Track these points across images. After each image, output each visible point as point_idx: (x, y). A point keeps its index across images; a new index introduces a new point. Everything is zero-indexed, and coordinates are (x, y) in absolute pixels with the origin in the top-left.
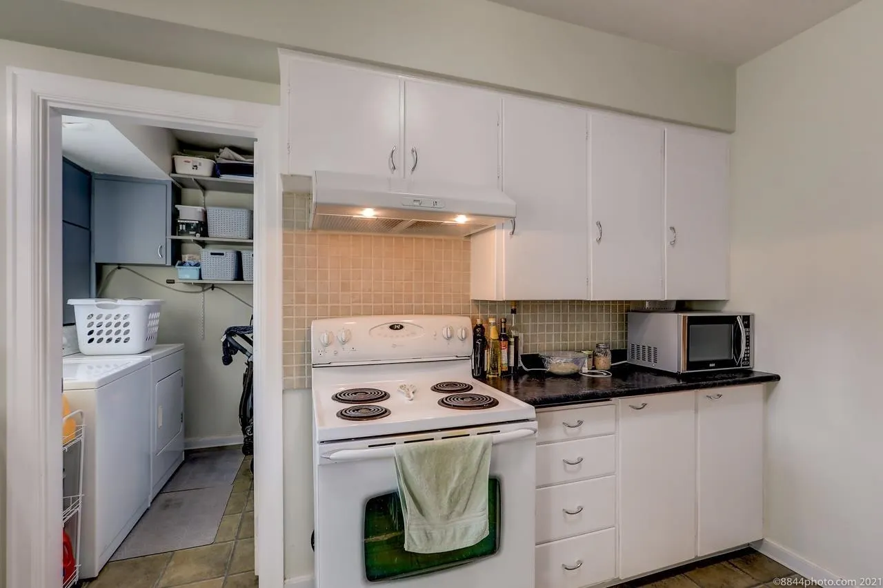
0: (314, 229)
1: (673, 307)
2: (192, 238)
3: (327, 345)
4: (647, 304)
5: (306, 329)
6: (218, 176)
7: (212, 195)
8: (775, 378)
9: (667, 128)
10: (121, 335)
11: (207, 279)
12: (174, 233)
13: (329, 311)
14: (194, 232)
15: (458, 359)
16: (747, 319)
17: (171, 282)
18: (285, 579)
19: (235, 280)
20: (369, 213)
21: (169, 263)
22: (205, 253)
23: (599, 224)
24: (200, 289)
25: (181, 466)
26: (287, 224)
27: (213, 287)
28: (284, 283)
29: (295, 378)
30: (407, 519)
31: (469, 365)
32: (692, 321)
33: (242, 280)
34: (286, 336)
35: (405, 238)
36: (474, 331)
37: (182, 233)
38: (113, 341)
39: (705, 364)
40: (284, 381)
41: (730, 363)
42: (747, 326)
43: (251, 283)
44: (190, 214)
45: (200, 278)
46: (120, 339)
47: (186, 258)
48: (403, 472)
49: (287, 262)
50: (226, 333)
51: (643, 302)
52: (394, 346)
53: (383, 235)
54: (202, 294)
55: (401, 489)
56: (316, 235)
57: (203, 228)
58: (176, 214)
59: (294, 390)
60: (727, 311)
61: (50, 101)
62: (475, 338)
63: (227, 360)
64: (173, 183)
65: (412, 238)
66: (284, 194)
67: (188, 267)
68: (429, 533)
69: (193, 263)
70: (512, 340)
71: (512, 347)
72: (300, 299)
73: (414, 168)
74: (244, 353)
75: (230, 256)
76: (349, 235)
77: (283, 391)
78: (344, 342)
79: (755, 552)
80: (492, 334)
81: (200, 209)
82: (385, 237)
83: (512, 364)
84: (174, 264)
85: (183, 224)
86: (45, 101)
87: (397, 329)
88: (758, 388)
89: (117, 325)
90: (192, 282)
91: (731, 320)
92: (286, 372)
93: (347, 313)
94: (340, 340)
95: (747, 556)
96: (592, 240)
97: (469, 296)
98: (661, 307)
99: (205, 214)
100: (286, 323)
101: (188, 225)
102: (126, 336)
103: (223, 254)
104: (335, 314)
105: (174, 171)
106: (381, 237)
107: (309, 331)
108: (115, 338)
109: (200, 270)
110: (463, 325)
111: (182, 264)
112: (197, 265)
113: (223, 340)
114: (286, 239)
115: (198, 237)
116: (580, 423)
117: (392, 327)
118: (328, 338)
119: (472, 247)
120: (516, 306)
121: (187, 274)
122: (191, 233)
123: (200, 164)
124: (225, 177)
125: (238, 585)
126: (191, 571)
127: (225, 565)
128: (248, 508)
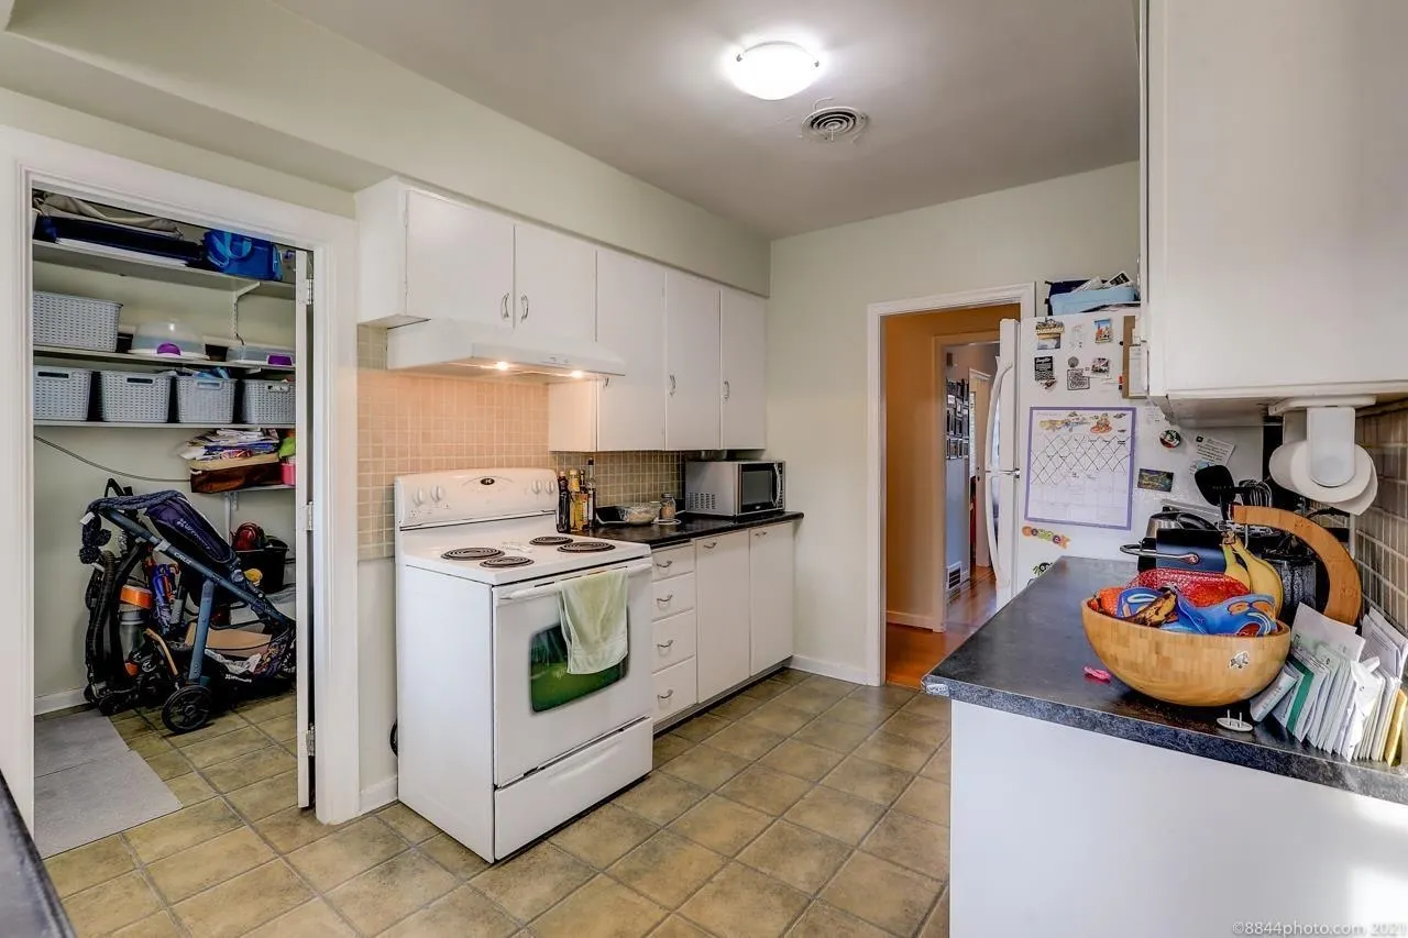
1: (725, 456)
3: (421, 503)
4: (703, 454)
5: (384, 487)
8: (799, 516)
9: (722, 289)
15: (546, 514)
16: (780, 465)
20: (503, 366)
23: (672, 378)
26: (362, 362)
29: (373, 545)
30: (572, 645)
31: (554, 520)
32: (745, 468)
34: (361, 496)
36: (559, 481)
39: (752, 507)
40: (360, 550)
41: (769, 505)
42: (781, 472)
48: (568, 604)
51: (700, 452)
52: (489, 501)
55: (565, 621)
59: (372, 560)
60: (764, 459)
61: (34, 173)
62: (561, 491)
70: (591, 492)
71: (591, 499)
77: (358, 562)
78: (438, 499)
79: (787, 668)
80: (574, 486)
83: (591, 518)
86: (27, 172)
87: (488, 483)
88: (788, 526)
91: (769, 467)
92: (362, 540)
94: (434, 497)
95: (782, 672)
96: (667, 392)
97: (547, 447)
98: (714, 456)
100: (361, 481)
110: (548, 478)
116: (670, 563)
117: (483, 482)
119: (550, 393)
120: (590, 458)
124: (65, 243)
125: (279, 825)
126: (184, 837)
127: (233, 817)
128: (200, 765)
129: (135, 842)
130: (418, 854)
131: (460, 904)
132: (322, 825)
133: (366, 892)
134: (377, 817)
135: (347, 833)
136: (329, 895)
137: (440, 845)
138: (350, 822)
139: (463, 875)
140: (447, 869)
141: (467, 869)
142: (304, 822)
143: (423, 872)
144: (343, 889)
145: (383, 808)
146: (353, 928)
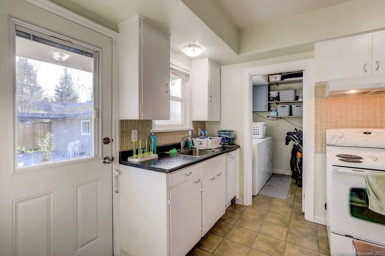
0: (327, 98)
2: (275, 102)
3: (333, 138)
5: (324, 132)
6: (283, 80)
7: (280, 86)
10: (257, 133)
11: (279, 116)
12: (269, 101)
13: (334, 126)
14: (275, 100)
17: (268, 117)
18: (314, 215)
19: (289, 115)
20: (353, 91)
21: (267, 111)
22: (279, 106)
24: (276, 119)
25: (271, 177)
26: (316, 97)
27: (280, 118)
28: (315, 116)
29: (319, 149)
30: (370, 199)
33: (292, 115)
34: (316, 134)
35: (373, 96)
37: (271, 101)
38: (255, 134)
40: (315, 149)
43: (302, 116)
44: (274, 94)
45: (277, 115)
46: (257, 134)
47: (272, 108)
48: (368, 181)
49: (316, 110)
50: (287, 134)
52: (366, 140)
53: (360, 96)
54: (277, 121)
55: (367, 188)
56: (328, 100)
57: (278, 98)
58: (269, 94)
59: (318, 152)
61: (251, 74)
63: (287, 143)
64: (268, 85)
65: (377, 96)
66: (315, 87)
67: (273, 112)
68: (382, 207)
69: (275, 110)
72: (321, 122)
73: (377, 69)
74: (294, 141)
75: (287, 107)
76: (343, 98)
77: (315, 152)
78: (341, 137)
81: (277, 92)
82: (361, 97)
84: (269, 111)
85: (272, 97)
87: (367, 134)
89: (256, 130)
90: (275, 116)
92: (316, 146)
93: (342, 127)
94: (339, 137)
99: (279, 93)
100: (316, 130)
101: (273, 98)
102: (258, 133)
103: (285, 107)
104: (336, 127)
105: (269, 81)
106: (359, 97)
107: (325, 133)
108: (256, 133)
109: (277, 112)
111: (271, 111)
112: (276, 111)
113: (286, 136)
114: (316, 102)
115: (277, 101)
117: (365, 133)
118: (334, 135)
121: (273, 114)
122: (274, 100)
123: (277, 77)
124: (286, 80)
125: (297, 213)
126: (281, 204)
127: (291, 206)
128: (296, 194)
129: (275, 200)
130: (316, 239)
131: (311, 255)
132: (304, 218)
133: (296, 236)
134: (317, 225)
135: (307, 223)
136: (289, 230)
137: (324, 241)
138: (310, 222)
139: (320, 251)
140: (318, 247)
141: (324, 251)
142: (302, 215)
143: (312, 242)
144: (293, 231)
145: (321, 225)
146: (286, 238)
